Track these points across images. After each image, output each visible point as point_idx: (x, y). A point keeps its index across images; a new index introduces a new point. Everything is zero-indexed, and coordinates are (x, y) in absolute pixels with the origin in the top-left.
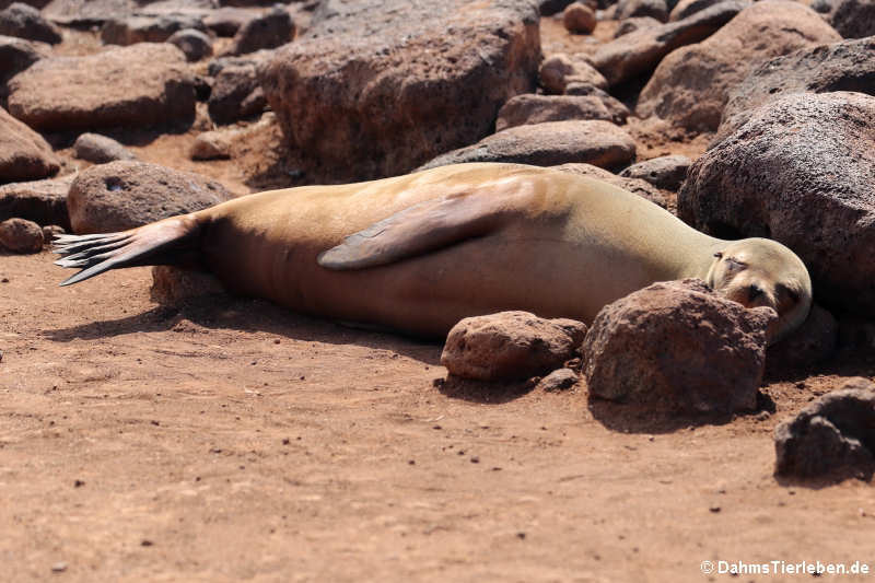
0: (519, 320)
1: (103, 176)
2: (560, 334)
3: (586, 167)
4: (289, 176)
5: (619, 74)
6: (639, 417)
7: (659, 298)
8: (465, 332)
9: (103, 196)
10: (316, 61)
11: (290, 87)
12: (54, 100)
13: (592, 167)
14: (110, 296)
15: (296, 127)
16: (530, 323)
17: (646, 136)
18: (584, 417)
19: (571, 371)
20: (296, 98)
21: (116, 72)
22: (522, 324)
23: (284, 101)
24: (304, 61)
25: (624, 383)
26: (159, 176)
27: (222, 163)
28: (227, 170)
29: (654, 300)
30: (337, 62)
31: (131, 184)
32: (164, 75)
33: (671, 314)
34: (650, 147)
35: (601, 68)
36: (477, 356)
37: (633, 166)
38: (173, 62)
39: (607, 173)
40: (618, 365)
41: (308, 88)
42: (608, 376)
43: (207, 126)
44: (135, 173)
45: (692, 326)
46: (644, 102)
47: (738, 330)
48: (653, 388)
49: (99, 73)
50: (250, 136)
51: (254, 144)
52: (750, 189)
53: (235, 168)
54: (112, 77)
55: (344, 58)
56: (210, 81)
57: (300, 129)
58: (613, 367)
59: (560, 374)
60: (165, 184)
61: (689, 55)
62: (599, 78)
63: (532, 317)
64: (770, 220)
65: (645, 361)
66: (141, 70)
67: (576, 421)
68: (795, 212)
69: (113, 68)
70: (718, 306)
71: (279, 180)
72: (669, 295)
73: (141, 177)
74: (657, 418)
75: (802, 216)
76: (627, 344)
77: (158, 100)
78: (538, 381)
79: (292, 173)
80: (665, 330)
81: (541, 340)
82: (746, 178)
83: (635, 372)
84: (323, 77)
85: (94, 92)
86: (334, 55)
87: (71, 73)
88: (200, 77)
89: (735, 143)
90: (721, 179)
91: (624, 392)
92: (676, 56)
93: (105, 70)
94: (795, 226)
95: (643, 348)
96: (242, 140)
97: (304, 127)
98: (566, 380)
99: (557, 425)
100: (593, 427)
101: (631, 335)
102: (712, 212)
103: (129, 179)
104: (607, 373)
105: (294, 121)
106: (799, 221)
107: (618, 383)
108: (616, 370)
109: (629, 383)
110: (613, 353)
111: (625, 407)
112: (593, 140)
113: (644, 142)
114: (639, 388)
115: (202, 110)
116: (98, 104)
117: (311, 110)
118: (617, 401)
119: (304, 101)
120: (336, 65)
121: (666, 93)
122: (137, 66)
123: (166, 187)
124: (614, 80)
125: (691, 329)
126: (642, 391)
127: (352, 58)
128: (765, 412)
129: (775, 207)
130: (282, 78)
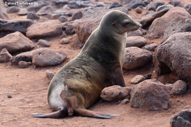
0: (116, 88)
1: (38, 52)
2: (126, 90)
3: (135, 47)
4: (80, 47)
5: (145, 23)
6: (142, 111)
7: (145, 85)
8: (105, 91)
9: (38, 56)
10: (84, 24)
11: (79, 29)
12: (34, 33)
13: (136, 47)
14: (38, 79)
15: (80, 37)
16: (119, 89)
17: (150, 37)
18: (130, 112)
19: (128, 99)
20: (80, 31)
21: (47, 26)
22: (117, 89)
23: (78, 32)
24: (81, 24)
25: (138, 104)
26: (49, 52)
27: (67, 44)
28: (67, 46)
29: (144, 85)
30: (87, 24)
31: (44, 54)
32: (56, 26)
33: (148, 88)
34: (150, 40)
35: (141, 23)
36: (107, 96)
37: (145, 46)
38: (58, 24)
39: (140, 49)
40: (137, 100)
41: (82, 29)
42: (134, 102)
43: (65, 36)
44: (45, 51)
45: (153, 91)
46: (150, 30)
47: (163, 91)
48: (144, 105)
49: (43, 26)
50: (73, 38)
51: (73, 40)
52: (167, 55)
53: (69, 45)
54: (46, 27)
55: (89, 23)
56: (65, 27)
57: (81, 37)
58: (136, 100)
59: (125, 100)
60: (51, 53)
61: (158, 20)
62: (141, 25)
63: (120, 87)
64: (172, 62)
65: (143, 99)
66: (52, 25)
67: (128, 113)
68: (177, 61)
69: (46, 25)
70: (159, 86)
71: (78, 48)
72: (148, 84)
73: (46, 52)
74: (146, 112)
75: (178, 61)
76: (139, 95)
77: (55, 32)
78: (121, 102)
79: (80, 46)
80: (147, 92)
81: (121, 92)
82: (166, 53)
83: (141, 101)
84: (85, 27)
85: (42, 30)
86: (87, 23)
87: (38, 27)
88: (64, 26)
89: (164, 44)
90: (161, 53)
91: (138, 106)
92: (156, 20)
93: (45, 26)
94: (177, 63)
95: (142, 96)
96: (71, 39)
97: (82, 37)
98: (126, 102)
99: (124, 114)
100: (132, 114)
101: (139, 93)
102: (160, 60)
103: (43, 53)
104: (135, 101)
105: (80, 36)
106: (178, 62)
107: (137, 103)
108: (136, 101)
109: (139, 104)
110: (136, 97)
111: (139, 109)
112: (137, 41)
113: (149, 39)
114: (141, 105)
115: (64, 33)
116: (43, 33)
117: (83, 34)
118: (137, 108)
119: (81, 32)
120: (87, 25)
121: (154, 28)
122: (51, 25)
123: (50, 54)
124: (144, 25)
125: (152, 91)
126: (142, 105)
127: (90, 23)
128: (170, 109)
129: (173, 59)
130: (77, 27)
